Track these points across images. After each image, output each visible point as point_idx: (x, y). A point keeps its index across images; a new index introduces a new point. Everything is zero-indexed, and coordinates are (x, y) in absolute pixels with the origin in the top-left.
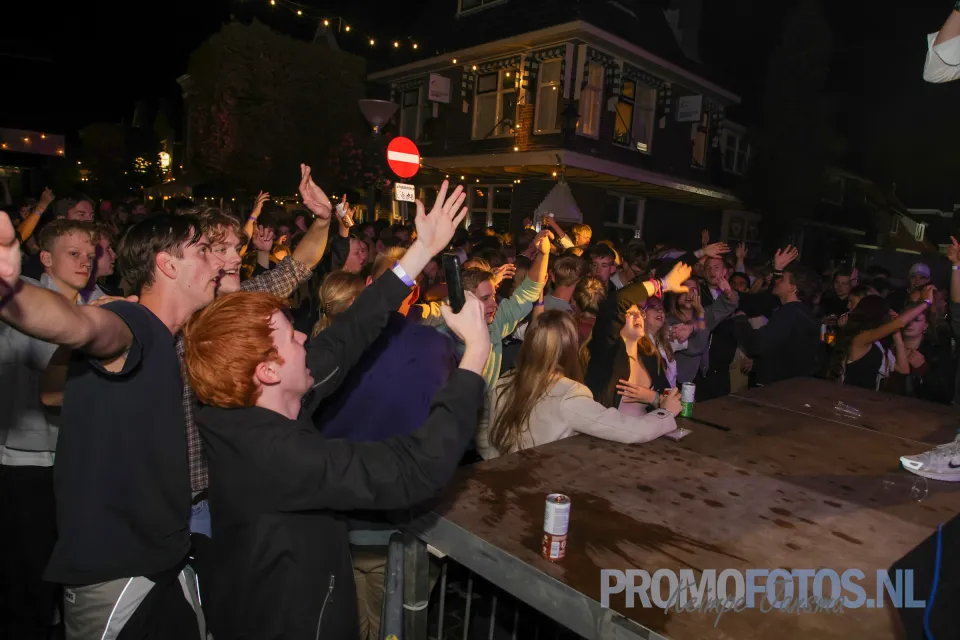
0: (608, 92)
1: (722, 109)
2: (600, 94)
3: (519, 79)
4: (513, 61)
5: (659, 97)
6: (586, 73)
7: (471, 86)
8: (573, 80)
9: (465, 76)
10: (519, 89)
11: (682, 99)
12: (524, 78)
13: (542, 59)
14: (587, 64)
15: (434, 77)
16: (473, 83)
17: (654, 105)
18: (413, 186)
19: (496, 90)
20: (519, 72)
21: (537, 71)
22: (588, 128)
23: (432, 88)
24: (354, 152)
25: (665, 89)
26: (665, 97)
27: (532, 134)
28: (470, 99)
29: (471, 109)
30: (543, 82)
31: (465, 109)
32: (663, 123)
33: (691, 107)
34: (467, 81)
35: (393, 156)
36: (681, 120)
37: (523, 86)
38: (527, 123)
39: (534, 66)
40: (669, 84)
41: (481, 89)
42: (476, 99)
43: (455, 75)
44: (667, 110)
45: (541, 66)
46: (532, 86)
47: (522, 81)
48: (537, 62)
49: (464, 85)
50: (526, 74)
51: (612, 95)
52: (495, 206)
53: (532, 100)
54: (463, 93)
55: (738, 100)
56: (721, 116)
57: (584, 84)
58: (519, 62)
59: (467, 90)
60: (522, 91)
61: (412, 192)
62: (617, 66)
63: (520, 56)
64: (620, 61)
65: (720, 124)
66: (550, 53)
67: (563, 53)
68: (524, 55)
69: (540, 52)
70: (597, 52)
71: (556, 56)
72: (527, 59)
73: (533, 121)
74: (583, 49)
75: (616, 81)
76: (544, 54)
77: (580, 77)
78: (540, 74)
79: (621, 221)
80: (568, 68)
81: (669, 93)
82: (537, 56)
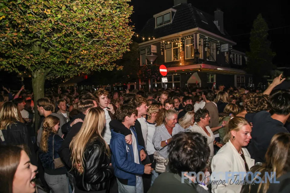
0: (205, 46)
1: (231, 46)
2: (203, 46)
3: (179, 45)
4: (177, 40)
5: (216, 46)
6: (200, 42)
7: (163, 47)
8: (196, 44)
9: (161, 45)
10: (179, 47)
11: (222, 45)
12: (181, 44)
13: (186, 38)
14: (200, 39)
15: (152, 46)
16: (164, 46)
17: (215, 48)
18: (167, 78)
19: (171, 48)
20: (179, 43)
21: (184, 42)
22: (201, 56)
23: (152, 49)
24: (148, 70)
25: (218, 43)
26: (218, 45)
27: (185, 60)
28: (163, 51)
29: (164, 54)
30: (186, 45)
31: (162, 54)
32: (218, 53)
33: (225, 47)
34: (162, 46)
35: (161, 70)
36: (222, 51)
37: (181, 47)
38: (183, 56)
39: (183, 40)
40: (219, 42)
41: (166, 48)
42: (165, 51)
43: (158, 45)
44: (219, 49)
45: (185, 40)
46: (183, 46)
47: (180, 45)
48: (184, 39)
49: (161, 47)
50: (182, 43)
51: (206, 46)
53: (184, 50)
54: (161, 50)
55: (236, 44)
56: (232, 49)
57: (200, 45)
58: (179, 40)
59: (162, 48)
60: (181, 48)
61: (167, 80)
62: (207, 39)
63: (179, 38)
64: (207, 37)
65: (232, 51)
66: (188, 37)
67: (192, 36)
68: (180, 38)
69: (185, 37)
70: (202, 35)
71: (190, 38)
72: (181, 39)
73: (185, 56)
74: (198, 35)
75: (207, 43)
76: (186, 37)
77: (198, 43)
78: (185, 43)
79: (210, 81)
80: (194, 41)
81: (219, 44)
82: (184, 38)
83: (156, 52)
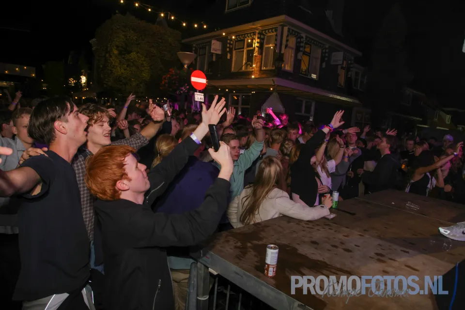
0: (298, 49)
1: (353, 58)
2: (294, 50)
4: (252, 34)
5: (322, 53)
6: (287, 41)
7: (231, 46)
8: (281, 44)
9: (229, 41)
10: (255, 48)
11: (334, 54)
12: (257, 42)
13: (267, 34)
14: (288, 36)
15: (213, 42)
16: (232, 44)
17: (320, 56)
18: (203, 94)
19: (243, 48)
20: (255, 40)
21: (263, 39)
22: (288, 67)
23: (213, 47)
24: (175, 77)
25: (325, 49)
26: (325, 53)
27: (261, 70)
28: (231, 52)
29: (231, 57)
30: (267, 44)
31: (229, 57)
32: (324, 65)
33: (338, 57)
34: (230, 44)
35: (193, 79)
36: (333, 64)
37: (257, 47)
38: (259, 64)
39: (262, 37)
40: (327, 46)
41: (236, 48)
42: (234, 52)
43: (224, 41)
44: (326, 59)
45: (266, 37)
46: (261, 47)
47: (256, 44)
48: (264, 35)
49: (228, 45)
50: (259, 41)
51: (300, 51)
52: (242, 104)
53: (261, 53)
54: (228, 49)
55: (360, 54)
56: (352, 62)
57: (286, 46)
58: (255, 35)
59: (229, 47)
60: (257, 49)
61: (203, 97)
62: (302, 37)
63: (255, 32)
64: (304, 35)
65: (352, 66)
66: (270, 31)
67: (276, 31)
68: (257, 31)
69: (265, 30)
70: (293, 30)
71: (273, 32)
72: (259, 33)
73: (261, 64)
74: (286, 29)
75: (302, 44)
76: (267, 31)
77: (284, 42)
78: (265, 41)
79: (303, 112)
80: (279, 38)
81: (327, 51)
82: (264, 32)
83: (219, 52)
